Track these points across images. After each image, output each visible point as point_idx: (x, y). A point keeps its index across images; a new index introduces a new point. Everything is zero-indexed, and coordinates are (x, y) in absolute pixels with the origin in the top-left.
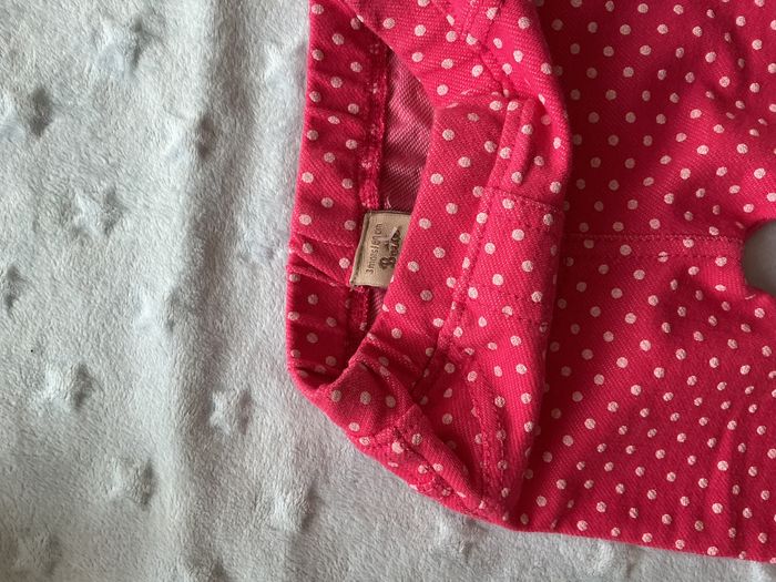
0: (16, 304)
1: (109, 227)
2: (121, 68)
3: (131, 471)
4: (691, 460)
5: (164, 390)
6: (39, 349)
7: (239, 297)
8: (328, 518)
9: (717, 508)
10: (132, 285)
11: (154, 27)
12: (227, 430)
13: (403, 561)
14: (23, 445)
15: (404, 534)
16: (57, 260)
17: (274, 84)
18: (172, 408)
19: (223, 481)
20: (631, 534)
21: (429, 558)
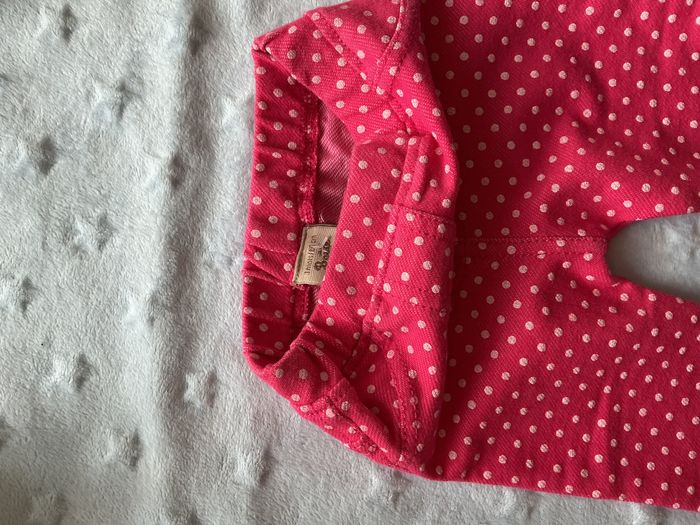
0: (29, 307)
1: (102, 244)
2: (109, 120)
3: (122, 439)
4: (575, 419)
5: (146, 373)
6: (47, 343)
7: (205, 297)
8: (281, 474)
9: (598, 458)
10: (121, 290)
11: (135, 87)
12: (198, 404)
13: (343, 508)
14: (36, 420)
15: (343, 486)
16: (61, 272)
17: (229, 128)
18: (154, 387)
19: (196, 445)
20: (528, 482)
21: (364, 505)
